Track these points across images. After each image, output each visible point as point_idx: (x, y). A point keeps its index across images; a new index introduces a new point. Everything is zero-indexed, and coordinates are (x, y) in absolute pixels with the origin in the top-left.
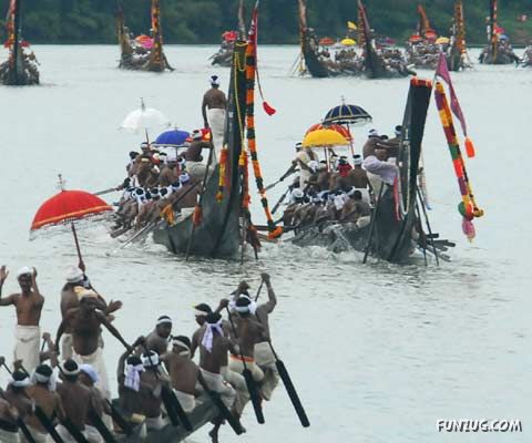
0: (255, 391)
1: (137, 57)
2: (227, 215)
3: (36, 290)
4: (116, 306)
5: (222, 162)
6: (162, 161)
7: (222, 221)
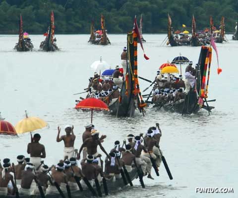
0: (154, 163)
1: (97, 39)
2: (130, 100)
3: (73, 133)
4: (104, 137)
5: (126, 80)
6: (103, 80)
7: (128, 102)
